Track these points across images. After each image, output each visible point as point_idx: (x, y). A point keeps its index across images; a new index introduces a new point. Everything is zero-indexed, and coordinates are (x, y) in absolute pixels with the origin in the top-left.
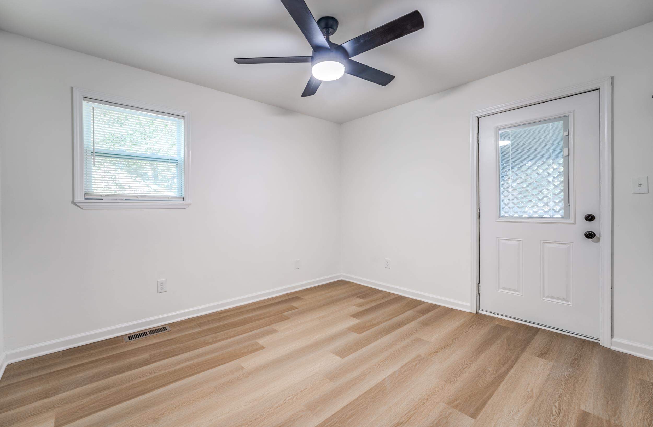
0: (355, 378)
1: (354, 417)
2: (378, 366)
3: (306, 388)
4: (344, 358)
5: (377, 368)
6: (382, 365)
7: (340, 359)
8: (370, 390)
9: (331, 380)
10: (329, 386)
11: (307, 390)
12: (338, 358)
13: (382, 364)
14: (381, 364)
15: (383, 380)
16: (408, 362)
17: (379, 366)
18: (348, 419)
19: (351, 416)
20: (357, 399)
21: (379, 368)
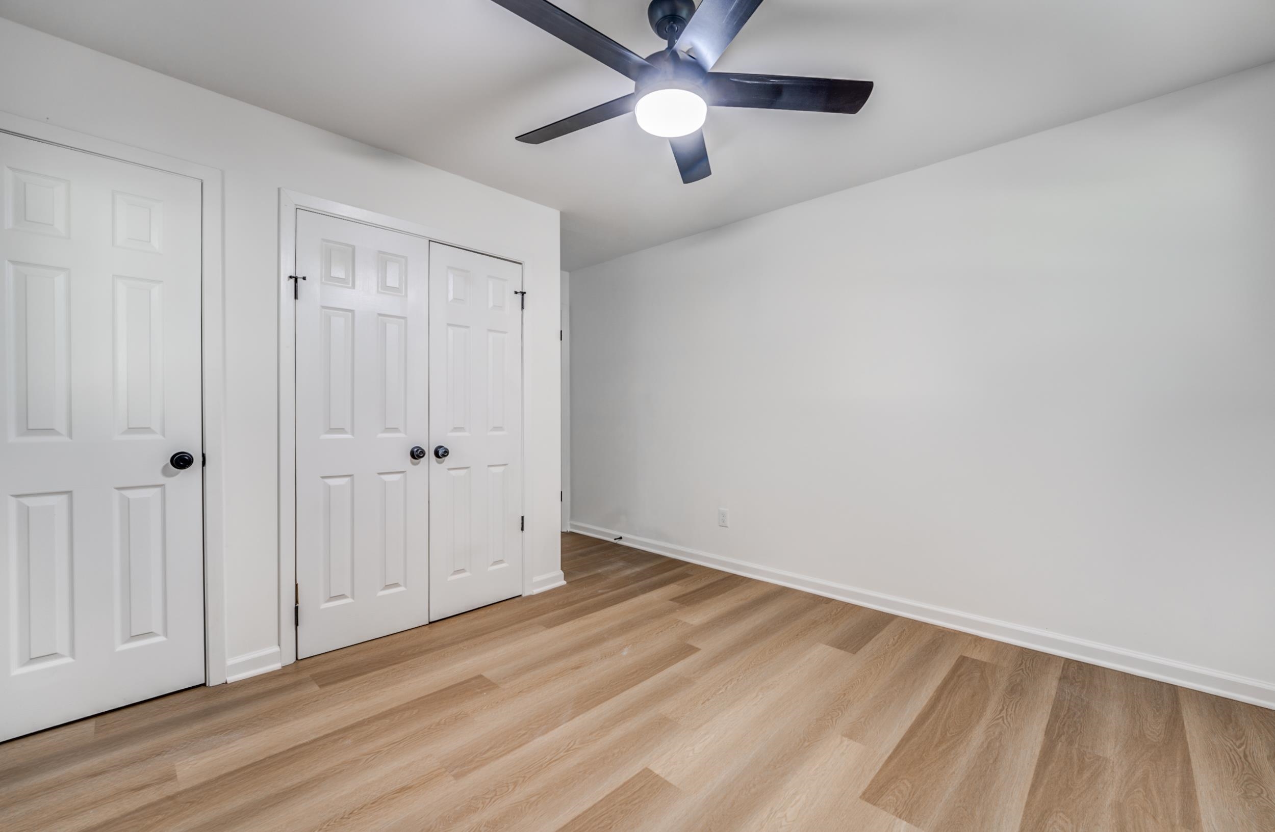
0: (622, 722)
1: (628, 673)
2: (571, 748)
3: (703, 705)
4: (643, 770)
5: (574, 744)
6: (561, 750)
7: (651, 767)
8: (599, 704)
9: (665, 717)
10: (667, 708)
11: (702, 702)
12: (658, 769)
13: (561, 752)
14: (562, 754)
15: (574, 717)
16: (498, 758)
17: (570, 746)
18: (636, 671)
19: (634, 673)
20: (623, 690)
21: (570, 743)
